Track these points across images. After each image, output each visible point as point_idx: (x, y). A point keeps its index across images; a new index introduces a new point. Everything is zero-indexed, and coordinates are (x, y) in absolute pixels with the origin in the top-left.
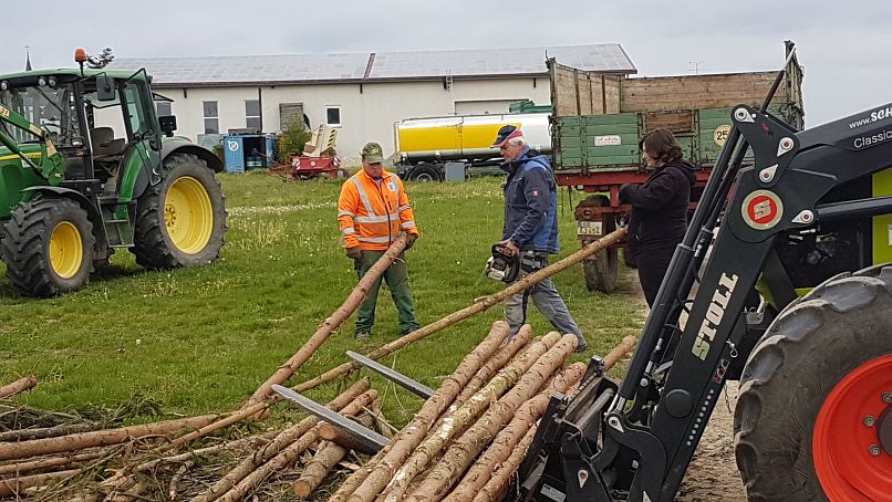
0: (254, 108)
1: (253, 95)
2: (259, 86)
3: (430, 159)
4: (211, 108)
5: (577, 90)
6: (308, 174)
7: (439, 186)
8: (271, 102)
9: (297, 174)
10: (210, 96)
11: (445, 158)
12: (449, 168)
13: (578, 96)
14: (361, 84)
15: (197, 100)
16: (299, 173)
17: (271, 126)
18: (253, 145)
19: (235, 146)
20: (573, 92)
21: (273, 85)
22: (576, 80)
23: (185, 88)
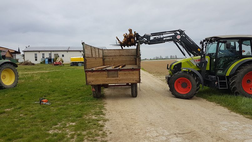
0: (50, 54)
1: (50, 52)
2: (51, 51)
3: (76, 63)
4: (43, 54)
5: (92, 51)
6: (57, 65)
8: (53, 54)
9: (55, 65)
10: (43, 53)
11: (78, 63)
12: (79, 64)
13: (92, 52)
14: (67, 51)
15: (41, 53)
16: (55, 64)
17: (53, 57)
18: (50, 60)
19: (47, 60)
20: (90, 51)
21: (53, 51)
22: (91, 48)
23: (39, 51)
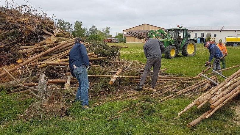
1: (203, 32)
3: (231, 43)
7: (232, 47)
10: (196, 32)
11: (234, 43)
14: (221, 31)
17: (205, 37)
18: (202, 40)
19: (199, 40)
21: (206, 31)
23: (192, 31)
